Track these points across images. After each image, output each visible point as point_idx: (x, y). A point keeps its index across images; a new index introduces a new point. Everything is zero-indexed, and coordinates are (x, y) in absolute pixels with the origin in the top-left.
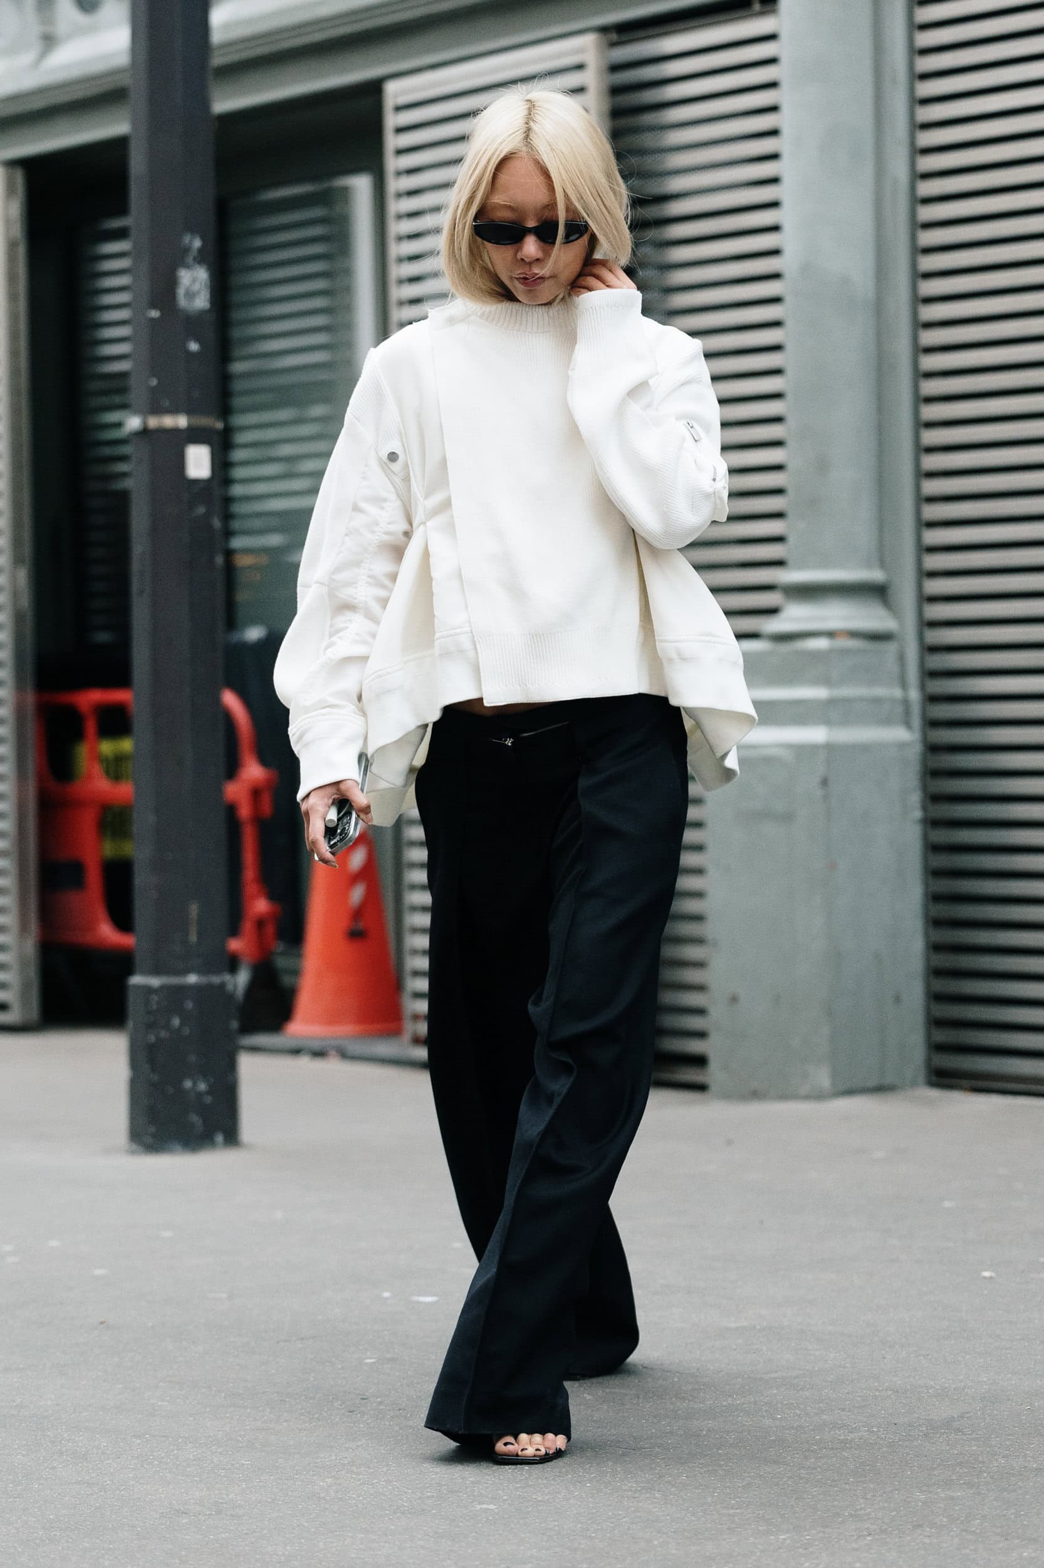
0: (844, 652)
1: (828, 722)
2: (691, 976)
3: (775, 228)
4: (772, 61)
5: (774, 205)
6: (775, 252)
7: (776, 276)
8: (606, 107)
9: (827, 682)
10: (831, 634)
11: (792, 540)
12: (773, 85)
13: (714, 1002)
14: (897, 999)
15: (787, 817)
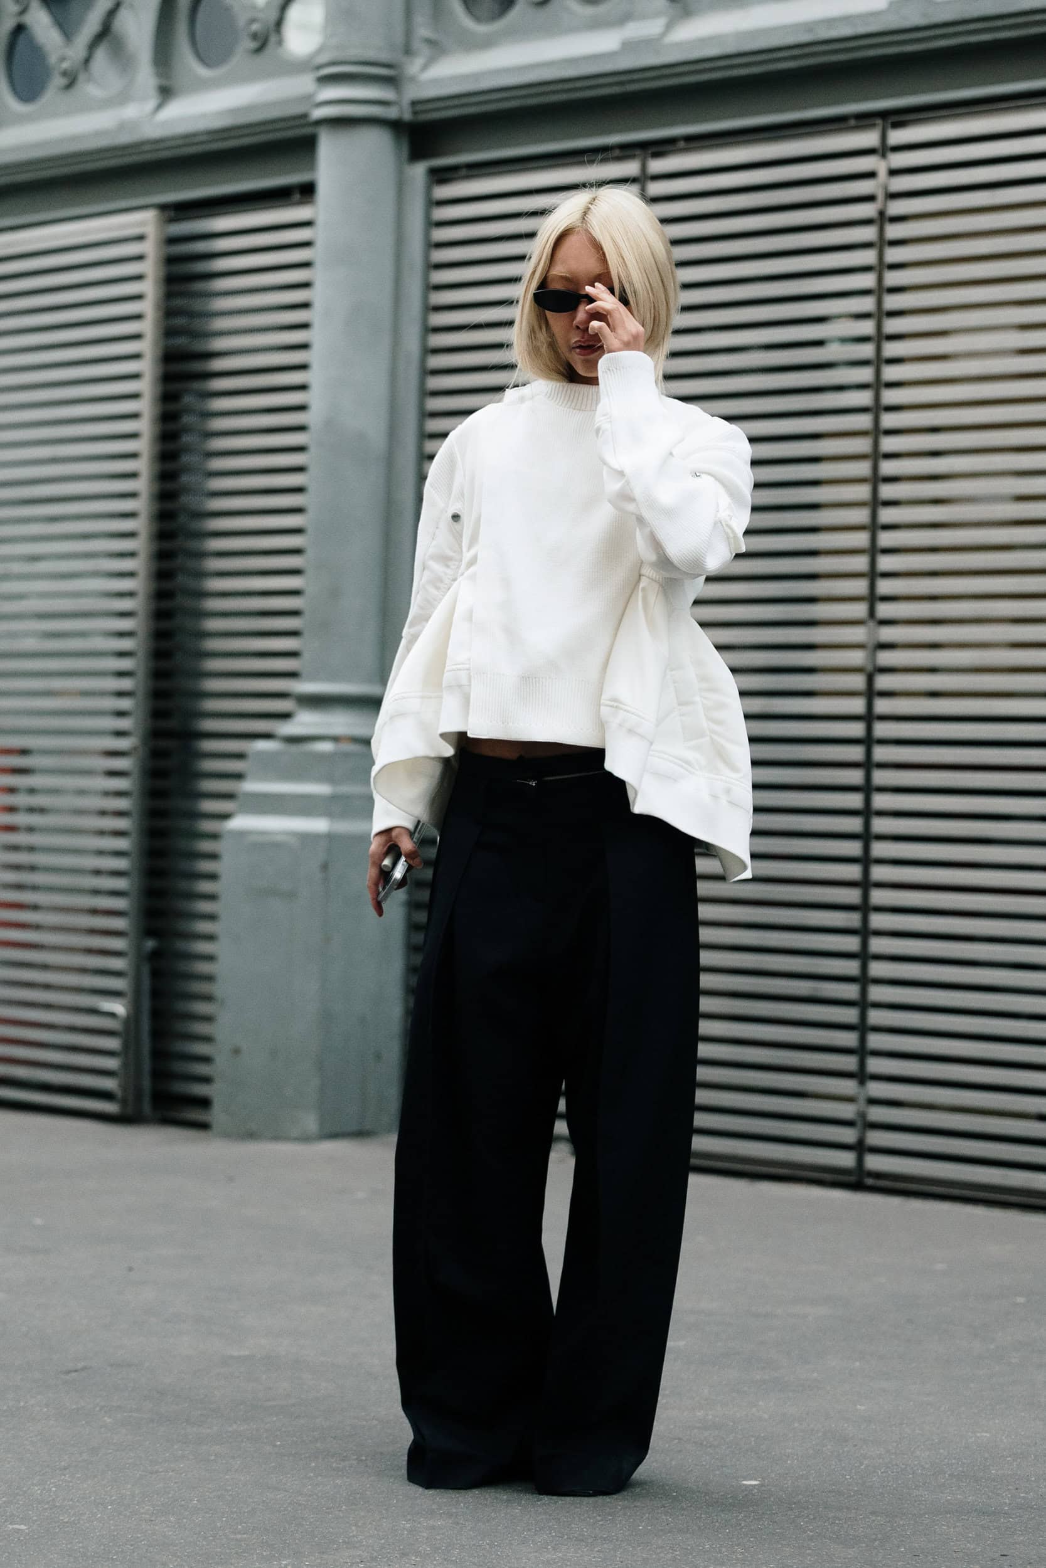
0: (346, 755)
1: (329, 814)
2: (201, 1028)
3: (303, 387)
4: (307, 244)
5: (303, 367)
6: (302, 408)
7: (301, 428)
8: (161, 274)
9: (329, 779)
10: (335, 739)
11: (306, 655)
12: (306, 265)
13: (220, 1052)
14: (378, 1057)
15: (291, 895)
